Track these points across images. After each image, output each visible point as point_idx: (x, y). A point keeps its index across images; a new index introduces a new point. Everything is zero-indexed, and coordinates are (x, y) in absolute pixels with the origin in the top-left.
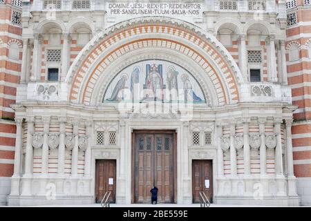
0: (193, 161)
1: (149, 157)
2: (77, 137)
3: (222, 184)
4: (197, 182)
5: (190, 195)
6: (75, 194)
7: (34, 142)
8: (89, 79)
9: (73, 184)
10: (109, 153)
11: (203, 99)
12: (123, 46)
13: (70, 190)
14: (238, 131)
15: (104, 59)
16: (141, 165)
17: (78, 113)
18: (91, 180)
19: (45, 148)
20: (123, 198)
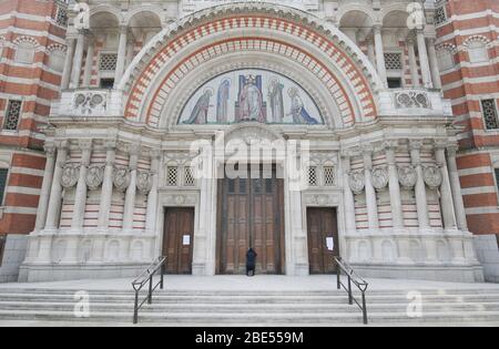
0: (308, 208)
1: (243, 204)
2: (134, 172)
3: (355, 244)
4: (315, 241)
5: (305, 261)
6: (125, 261)
7: (65, 178)
8: (158, 91)
9: (123, 244)
10: (184, 197)
11: (319, 120)
12: (206, 48)
13: (117, 254)
14: (376, 162)
15: (180, 64)
16: (231, 215)
17: (137, 137)
18: (154, 238)
19: (81, 187)
20: (202, 265)
